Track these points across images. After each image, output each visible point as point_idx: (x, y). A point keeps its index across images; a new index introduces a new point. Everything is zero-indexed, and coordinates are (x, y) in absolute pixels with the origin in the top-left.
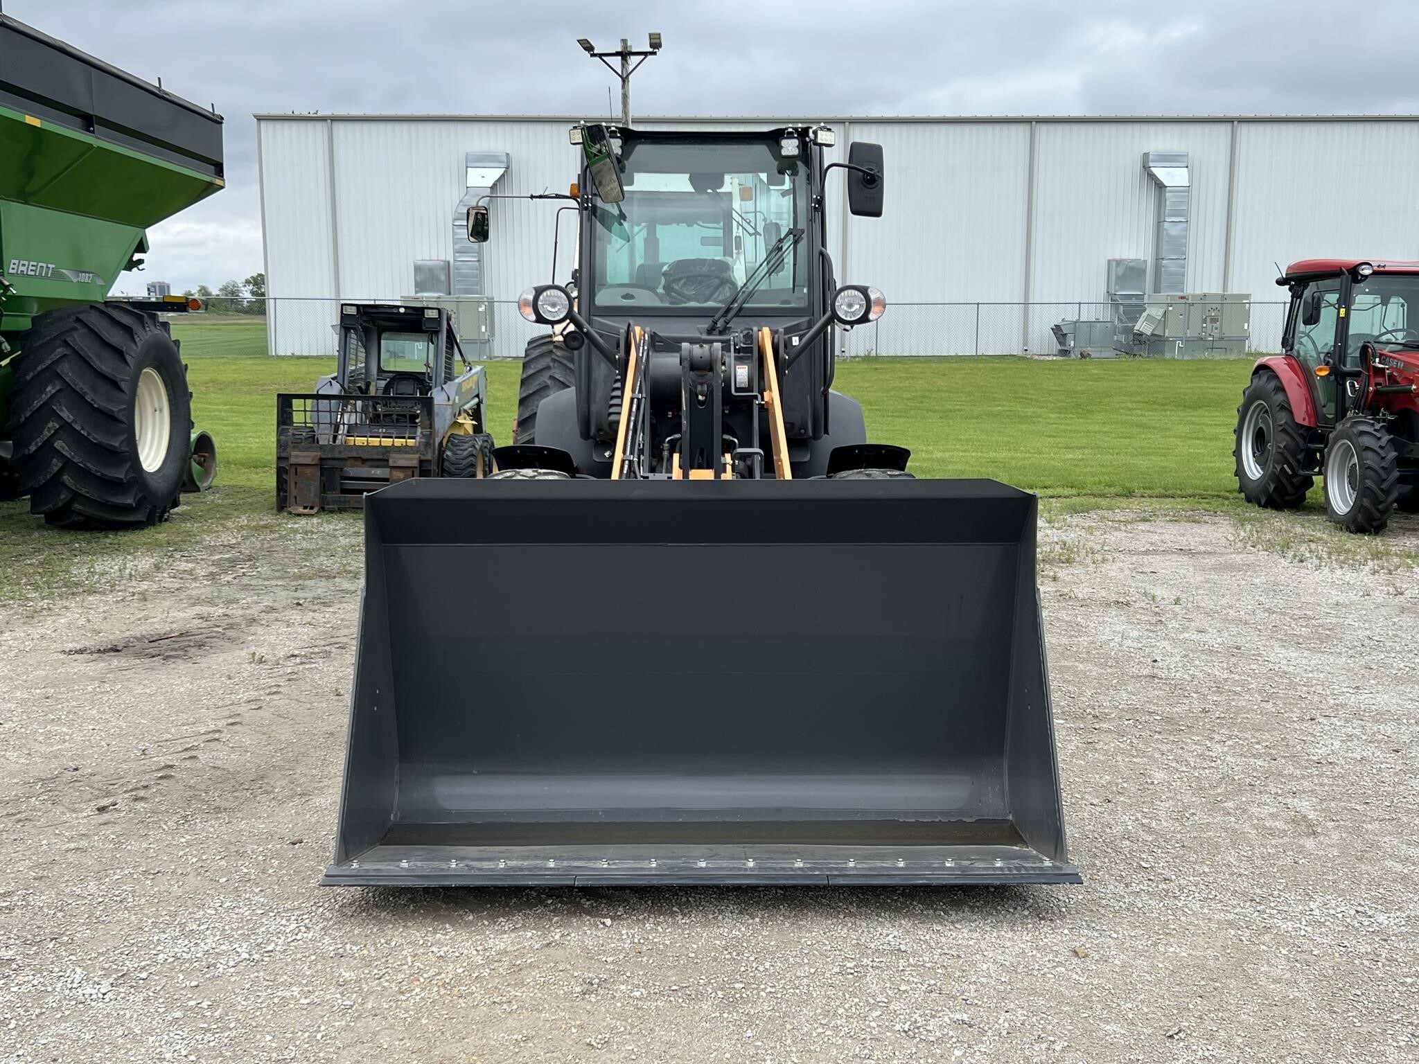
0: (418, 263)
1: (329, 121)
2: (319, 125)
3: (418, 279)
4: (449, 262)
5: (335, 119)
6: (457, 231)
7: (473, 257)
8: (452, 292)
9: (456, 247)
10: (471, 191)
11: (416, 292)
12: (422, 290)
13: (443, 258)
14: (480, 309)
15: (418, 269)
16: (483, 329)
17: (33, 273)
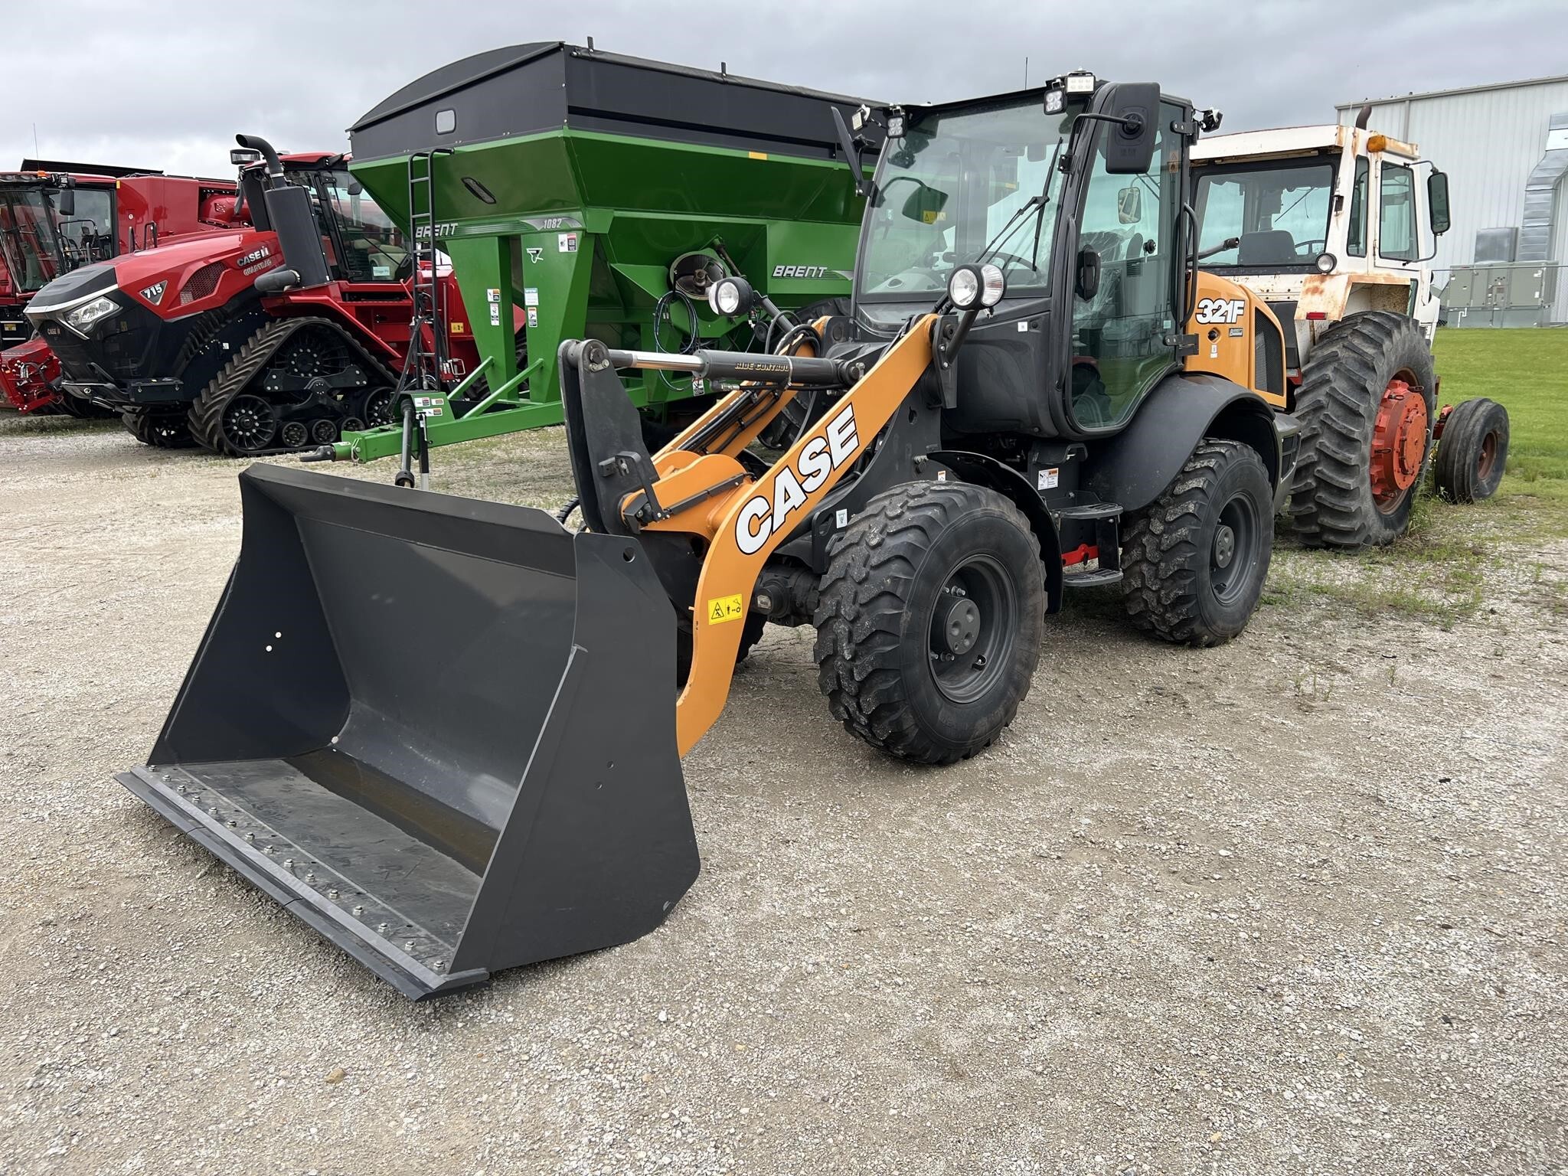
0: (1482, 232)
1: (1407, 102)
2: (1397, 108)
3: (1480, 247)
4: (1517, 229)
5: (1413, 100)
6: (1529, 196)
7: (1544, 222)
8: (1516, 259)
9: (1527, 212)
10: (1551, 155)
11: (1475, 261)
12: (1483, 259)
13: (1511, 226)
14: (1536, 275)
15: (1480, 238)
16: (1537, 295)
17: (802, 275)
